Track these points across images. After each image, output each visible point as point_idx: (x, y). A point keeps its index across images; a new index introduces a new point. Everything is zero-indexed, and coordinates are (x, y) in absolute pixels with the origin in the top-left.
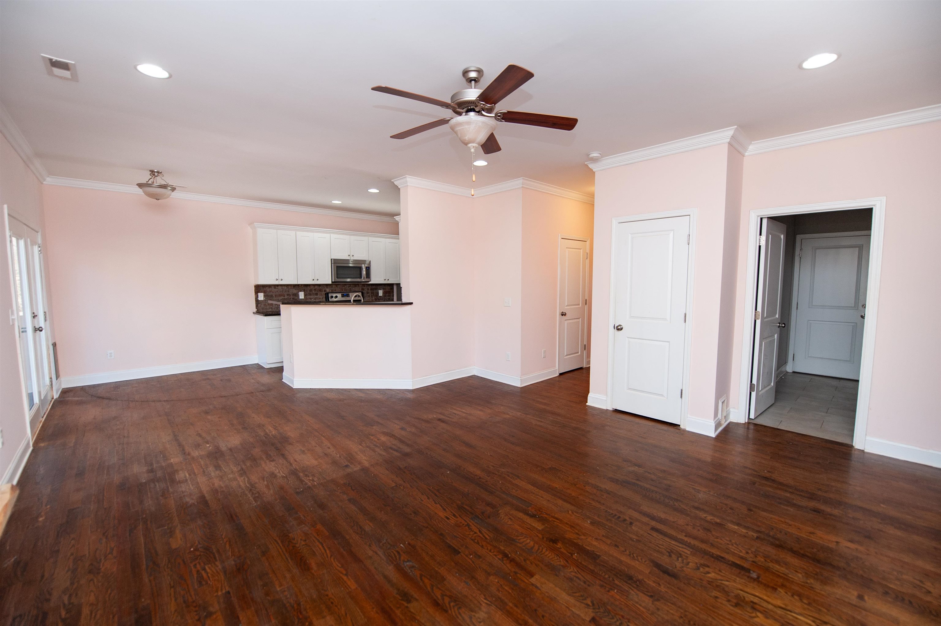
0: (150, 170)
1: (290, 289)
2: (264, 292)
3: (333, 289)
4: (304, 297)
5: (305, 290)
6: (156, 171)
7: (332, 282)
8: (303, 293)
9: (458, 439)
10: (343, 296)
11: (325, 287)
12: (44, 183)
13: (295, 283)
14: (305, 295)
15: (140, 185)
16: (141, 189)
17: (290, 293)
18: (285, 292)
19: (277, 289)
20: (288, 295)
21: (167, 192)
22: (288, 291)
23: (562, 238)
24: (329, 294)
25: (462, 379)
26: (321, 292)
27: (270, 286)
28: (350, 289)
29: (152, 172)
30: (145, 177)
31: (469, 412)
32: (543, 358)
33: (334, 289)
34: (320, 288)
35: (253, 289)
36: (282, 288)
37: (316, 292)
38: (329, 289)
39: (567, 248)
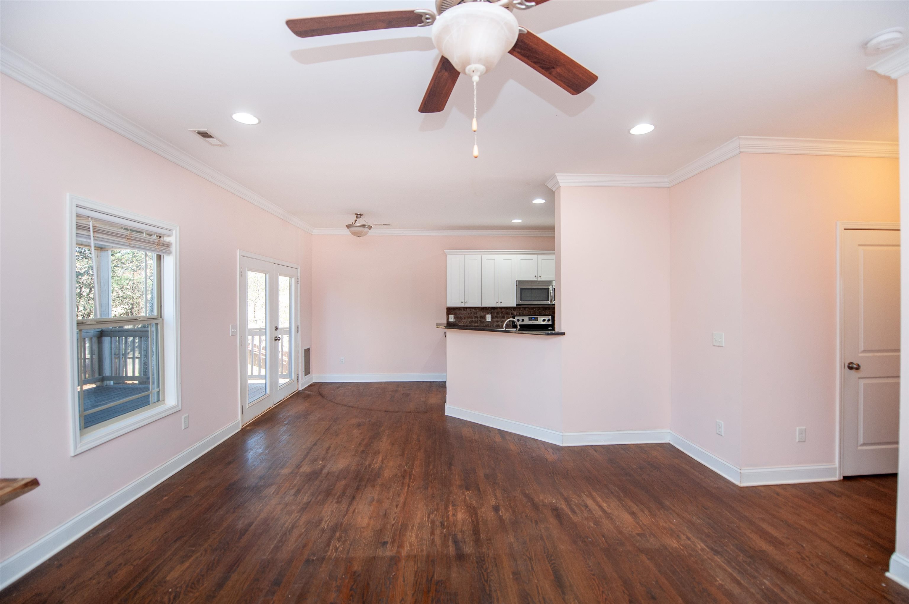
0: (355, 213)
1: (478, 311)
2: (455, 314)
3: (520, 312)
4: (491, 319)
5: (492, 312)
6: (359, 214)
7: (517, 305)
8: (490, 315)
9: (552, 560)
10: (530, 320)
11: (513, 310)
12: (313, 233)
13: (479, 305)
14: (492, 318)
15: (348, 226)
16: (348, 229)
17: (478, 315)
18: (473, 314)
19: (466, 311)
20: (476, 317)
21: (366, 230)
22: (476, 314)
23: (845, 229)
24: (516, 317)
25: (645, 446)
26: (508, 315)
27: (460, 308)
28: (539, 312)
29: (357, 215)
30: (351, 219)
31: (609, 511)
32: (799, 442)
33: (522, 312)
34: (508, 310)
35: (445, 311)
36: (470, 310)
37: (503, 315)
38: (517, 312)
39: (860, 245)
